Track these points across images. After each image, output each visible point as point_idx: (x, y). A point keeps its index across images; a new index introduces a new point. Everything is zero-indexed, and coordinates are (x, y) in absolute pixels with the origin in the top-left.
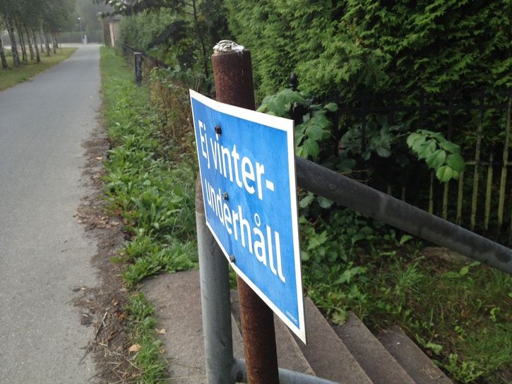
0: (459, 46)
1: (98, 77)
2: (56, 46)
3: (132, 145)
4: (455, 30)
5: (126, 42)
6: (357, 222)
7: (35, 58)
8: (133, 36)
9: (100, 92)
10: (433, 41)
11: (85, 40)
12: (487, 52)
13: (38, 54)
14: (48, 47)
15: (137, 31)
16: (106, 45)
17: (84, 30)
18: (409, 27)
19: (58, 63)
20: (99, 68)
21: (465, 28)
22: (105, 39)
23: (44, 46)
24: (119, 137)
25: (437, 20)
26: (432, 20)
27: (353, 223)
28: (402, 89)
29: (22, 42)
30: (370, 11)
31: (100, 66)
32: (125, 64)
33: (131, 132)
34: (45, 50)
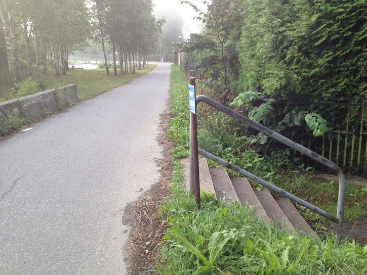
0: (342, 74)
1: (168, 83)
2: (144, 63)
3: (182, 117)
4: (340, 67)
5: (187, 63)
6: (283, 157)
7: (132, 70)
8: (191, 59)
9: (169, 92)
10: (328, 72)
11: (162, 60)
12: (357, 78)
13: (134, 68)
14: (140, 63)
15: (194, 56)
16: (175, 64)
17: (162, 54)
18: (316, 65)
19: (145, 74)
20: (169, 78)
21: (344, 66)
22: (175, 60)
23: (137, 62)
24: (176, 113)
25: (329, 62)
26: (326, 62)
27: (281, 157)
28: (314, 94)
29: (125, 60)
30: (297, 57)
31: (170, 77)
32: (185, 76)
33: (183, 111)
34: (138, 65)
